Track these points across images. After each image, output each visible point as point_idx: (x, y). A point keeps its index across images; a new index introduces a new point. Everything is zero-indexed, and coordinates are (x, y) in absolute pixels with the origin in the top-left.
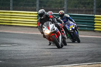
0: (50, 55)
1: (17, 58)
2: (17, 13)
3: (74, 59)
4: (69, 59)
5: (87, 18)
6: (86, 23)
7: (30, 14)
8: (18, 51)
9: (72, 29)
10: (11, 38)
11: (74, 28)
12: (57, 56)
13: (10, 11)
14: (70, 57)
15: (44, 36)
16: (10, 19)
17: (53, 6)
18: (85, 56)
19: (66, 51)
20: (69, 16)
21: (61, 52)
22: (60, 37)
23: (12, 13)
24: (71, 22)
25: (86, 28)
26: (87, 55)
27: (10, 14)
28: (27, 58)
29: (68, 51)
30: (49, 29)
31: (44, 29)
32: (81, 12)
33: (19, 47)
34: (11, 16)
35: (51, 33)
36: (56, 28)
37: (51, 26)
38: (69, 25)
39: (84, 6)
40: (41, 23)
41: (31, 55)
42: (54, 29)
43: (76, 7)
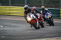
0: (33, 33)
1: (14, 35)
2: (13, 8)
3: (48, 35)
4: (45, 35)
5: (55, 11)
6: (55, 14)
7: (21, 8)
8: (14, 30)
9: (49, 17)
10: (10, 23)
11: (50, 17)
12: (38, 34)
13: (9, 7)
14: (46, 34)
15: (28, 22)
16: (9, 11)
17: (35, 4)
18: (55, 34)
19: (43, 31)
20: (47, 10)
21: (40, 31)
22: (38, 22)
23: (10, 7)
24: (49, 13)
25: (55, 17)
26: (56, 33)
27: (9, 8)
28: (19, 34)
29: (44, 31)
30: (30, 17)
31: (27, 17)
32: (52, 7)
33: (15, 28)
34: (10, 10)
35: (32, 20)
36: (35, 17)
37: (32, 15)
38: (47, 15)
39: (54, 4)
40: (26, 14)
41: (22, 33)
42: (33, 18)
43: (49, 4)
